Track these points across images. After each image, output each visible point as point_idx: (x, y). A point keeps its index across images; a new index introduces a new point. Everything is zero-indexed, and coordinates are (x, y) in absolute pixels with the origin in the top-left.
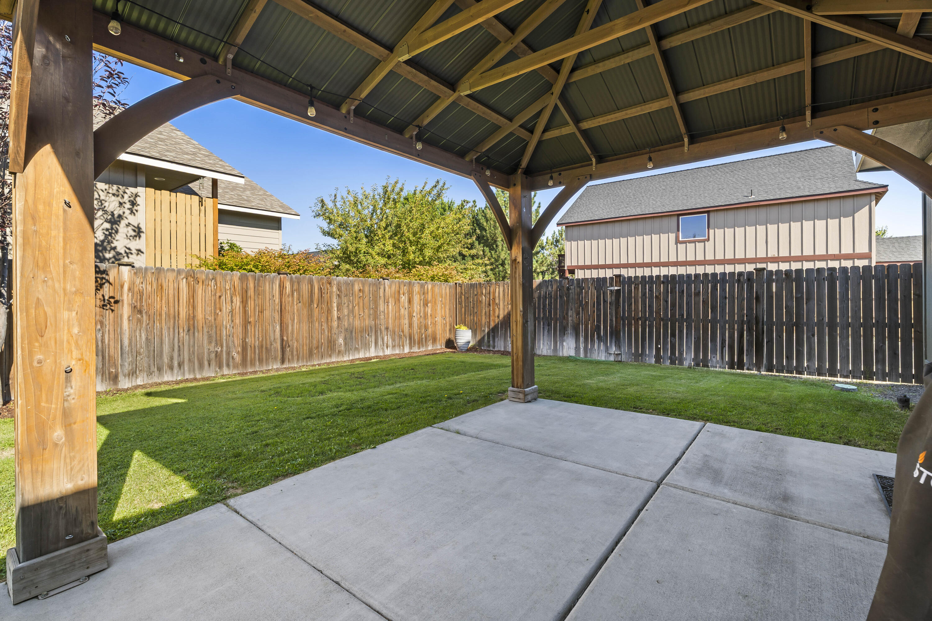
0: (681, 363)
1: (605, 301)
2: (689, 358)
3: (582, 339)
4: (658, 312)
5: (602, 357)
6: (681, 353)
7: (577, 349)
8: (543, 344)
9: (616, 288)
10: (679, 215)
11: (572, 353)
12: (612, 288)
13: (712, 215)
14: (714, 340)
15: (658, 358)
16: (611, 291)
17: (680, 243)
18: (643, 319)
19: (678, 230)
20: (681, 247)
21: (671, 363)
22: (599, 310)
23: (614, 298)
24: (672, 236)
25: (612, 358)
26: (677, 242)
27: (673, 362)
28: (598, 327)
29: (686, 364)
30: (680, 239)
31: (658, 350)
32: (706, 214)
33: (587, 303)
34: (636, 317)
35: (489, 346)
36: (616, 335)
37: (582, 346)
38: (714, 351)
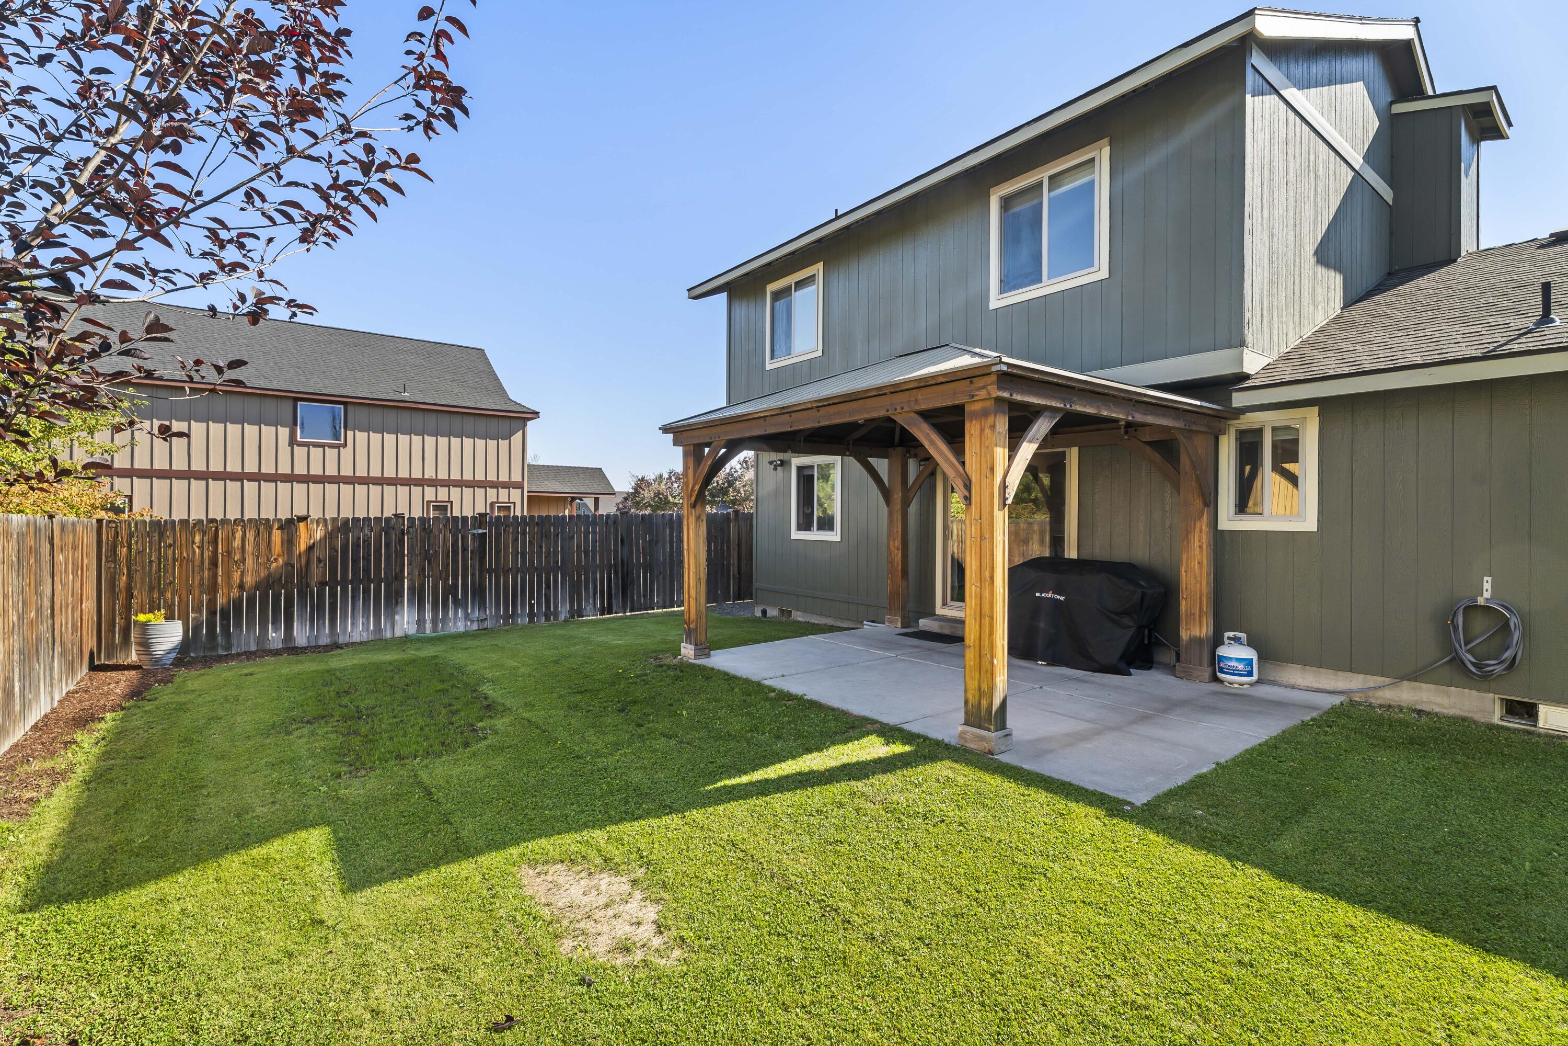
0: (556, 618)
1: (465, 549)
2: (564, 610)
3: (428, 607)
4: (531, 561)
5: (461, 627)
6: (556, 607)
7: (421, 622)
8: (353, 624)
9: (480, 531)
10: (296, 400)
11: (412, 630)
12: (475, 531)
13: (351, 409)
14: (587, 588)
15: (532, 615)
16: (474, 534)
17: (298, 445)
18: (515, 571)
19: (295, 424)
20: (300, 452)
21: (546, 620)
22: (455, 562)
23: (477, 544)
24: (284, 432)
25: (475, 627)
26: (293, 442)
27: (548, 619)
28: (455, 585)
29: (562, 617)
30: (299, 439)
31: (531, 606)
32: (342, 407)
33: (436, 553)
34: (506, 568)
35: (214, 648)
36: (479, 594)
37: (428, 616)
38: (587, 600)
